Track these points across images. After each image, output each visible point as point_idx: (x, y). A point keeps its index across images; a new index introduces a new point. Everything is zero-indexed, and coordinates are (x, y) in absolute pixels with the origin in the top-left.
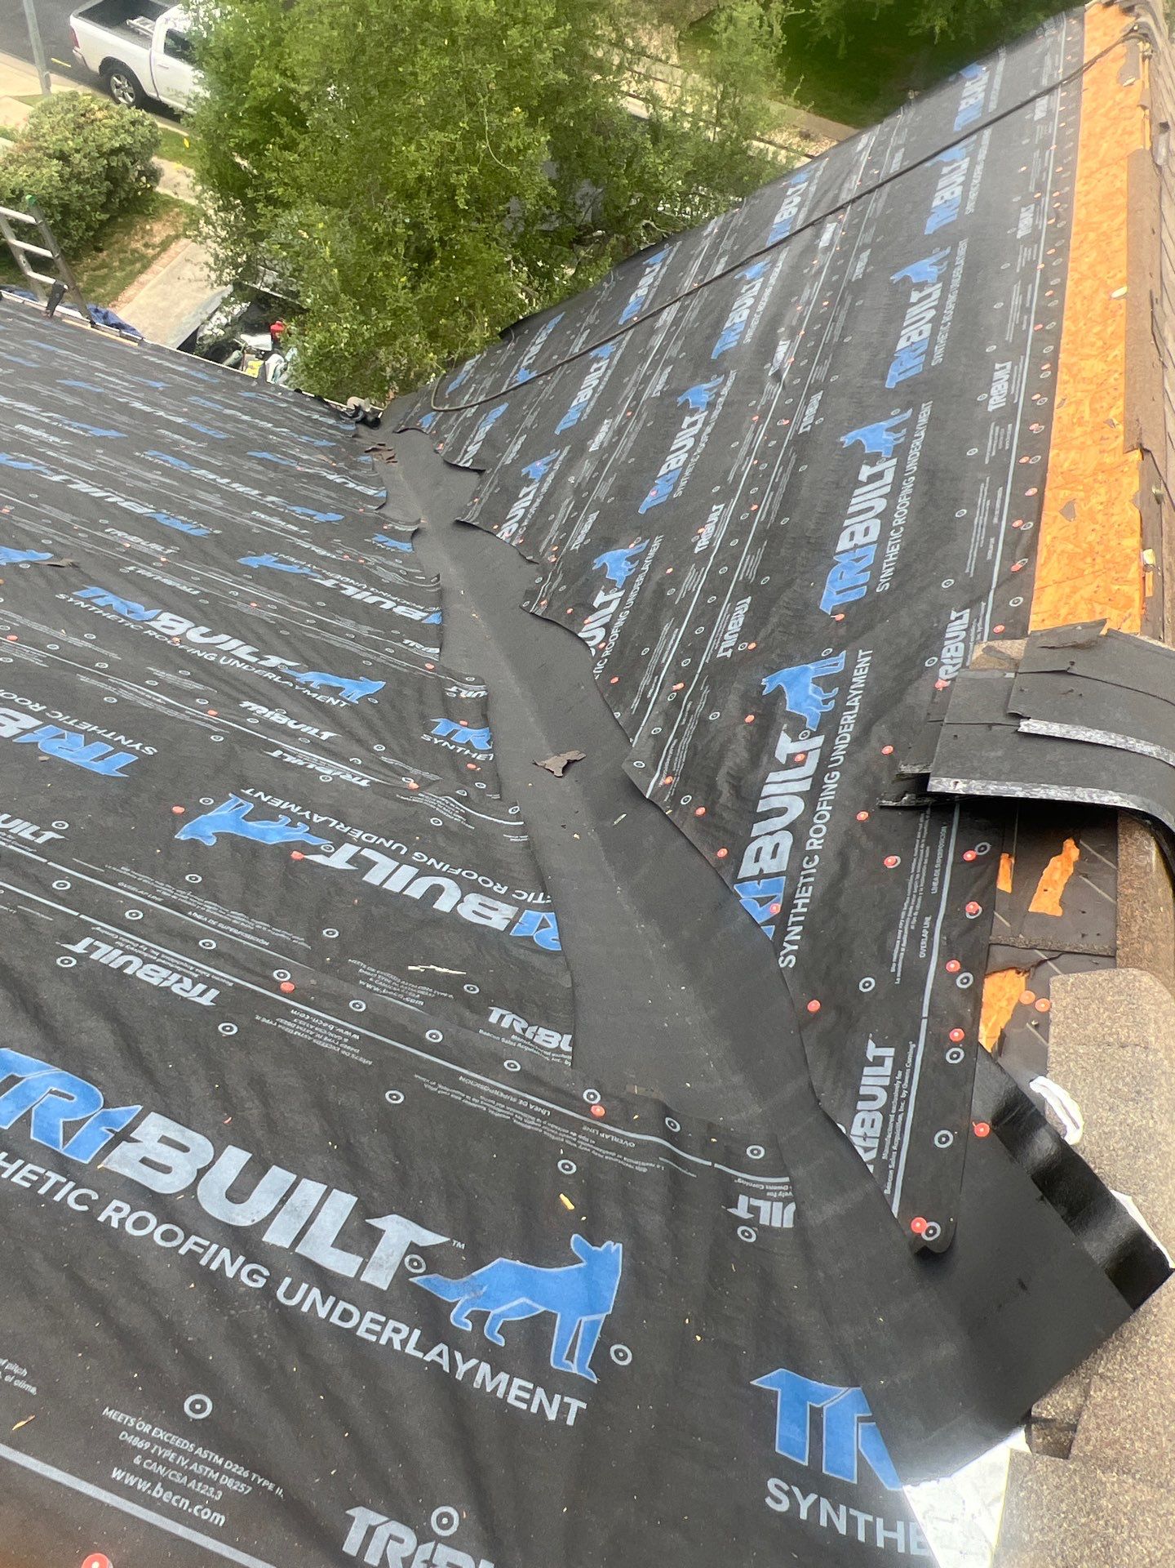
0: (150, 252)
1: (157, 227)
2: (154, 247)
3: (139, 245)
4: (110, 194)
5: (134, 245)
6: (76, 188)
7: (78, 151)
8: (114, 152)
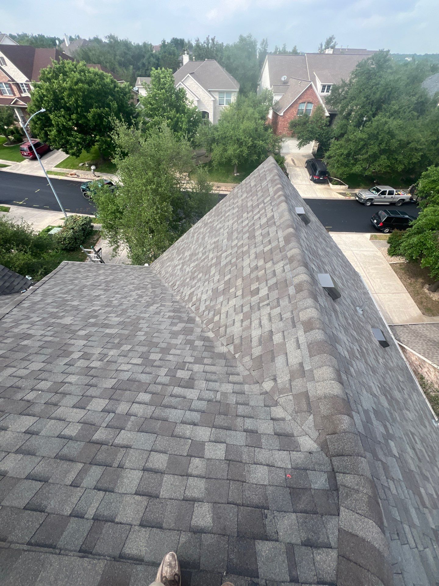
1: (95, 237)
2: (95, 241)
3: (92, 241)
4: (84, 233)
6: (77, 234)
7: (75, 227)
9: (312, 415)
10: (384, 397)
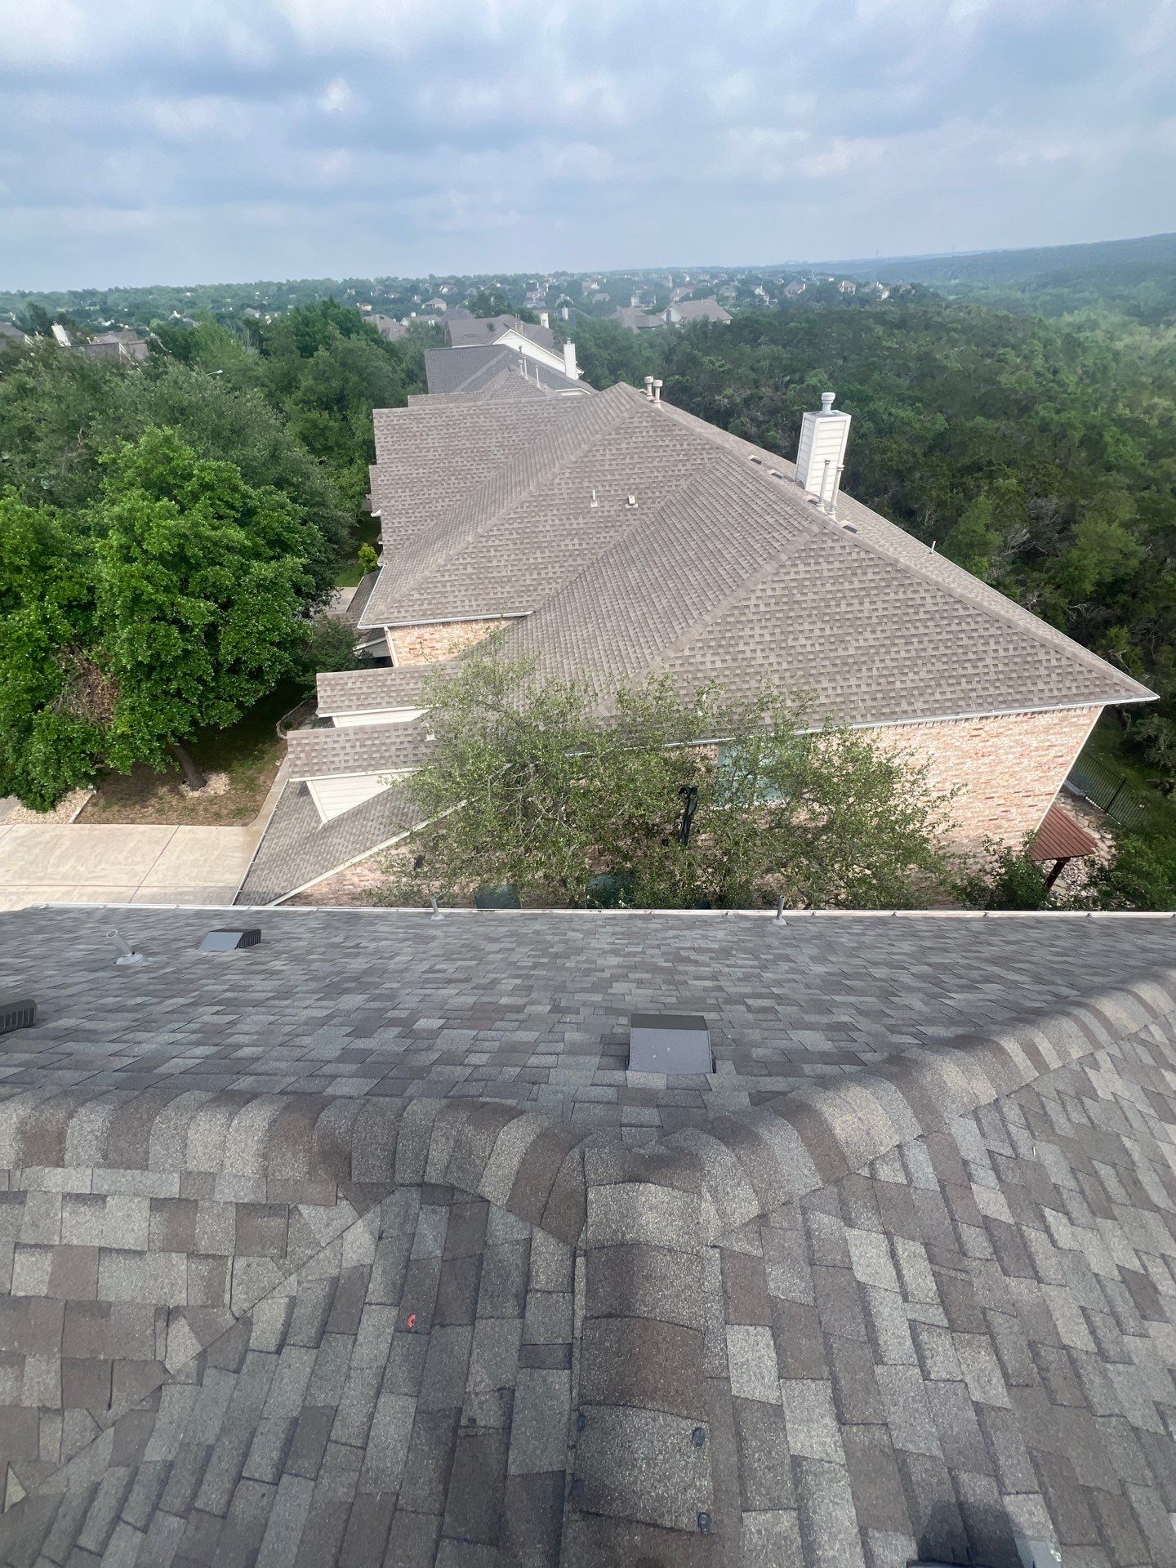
9: (300, 1207)
10: (345, 998)
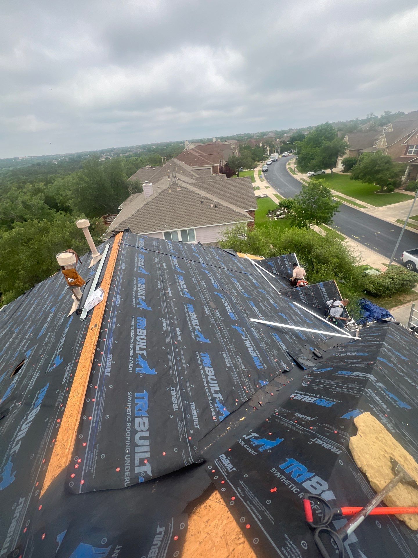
0: (404, 301)
2: (406, 301)
3: (402, 299)
5: (400, 299)
6: (393, 285)
7: (397, 278)
8: (406, 280)
